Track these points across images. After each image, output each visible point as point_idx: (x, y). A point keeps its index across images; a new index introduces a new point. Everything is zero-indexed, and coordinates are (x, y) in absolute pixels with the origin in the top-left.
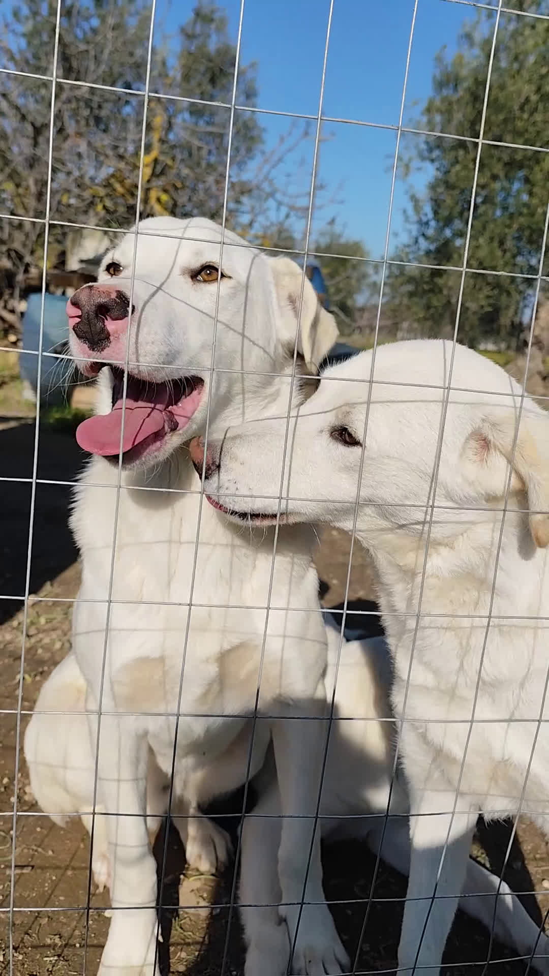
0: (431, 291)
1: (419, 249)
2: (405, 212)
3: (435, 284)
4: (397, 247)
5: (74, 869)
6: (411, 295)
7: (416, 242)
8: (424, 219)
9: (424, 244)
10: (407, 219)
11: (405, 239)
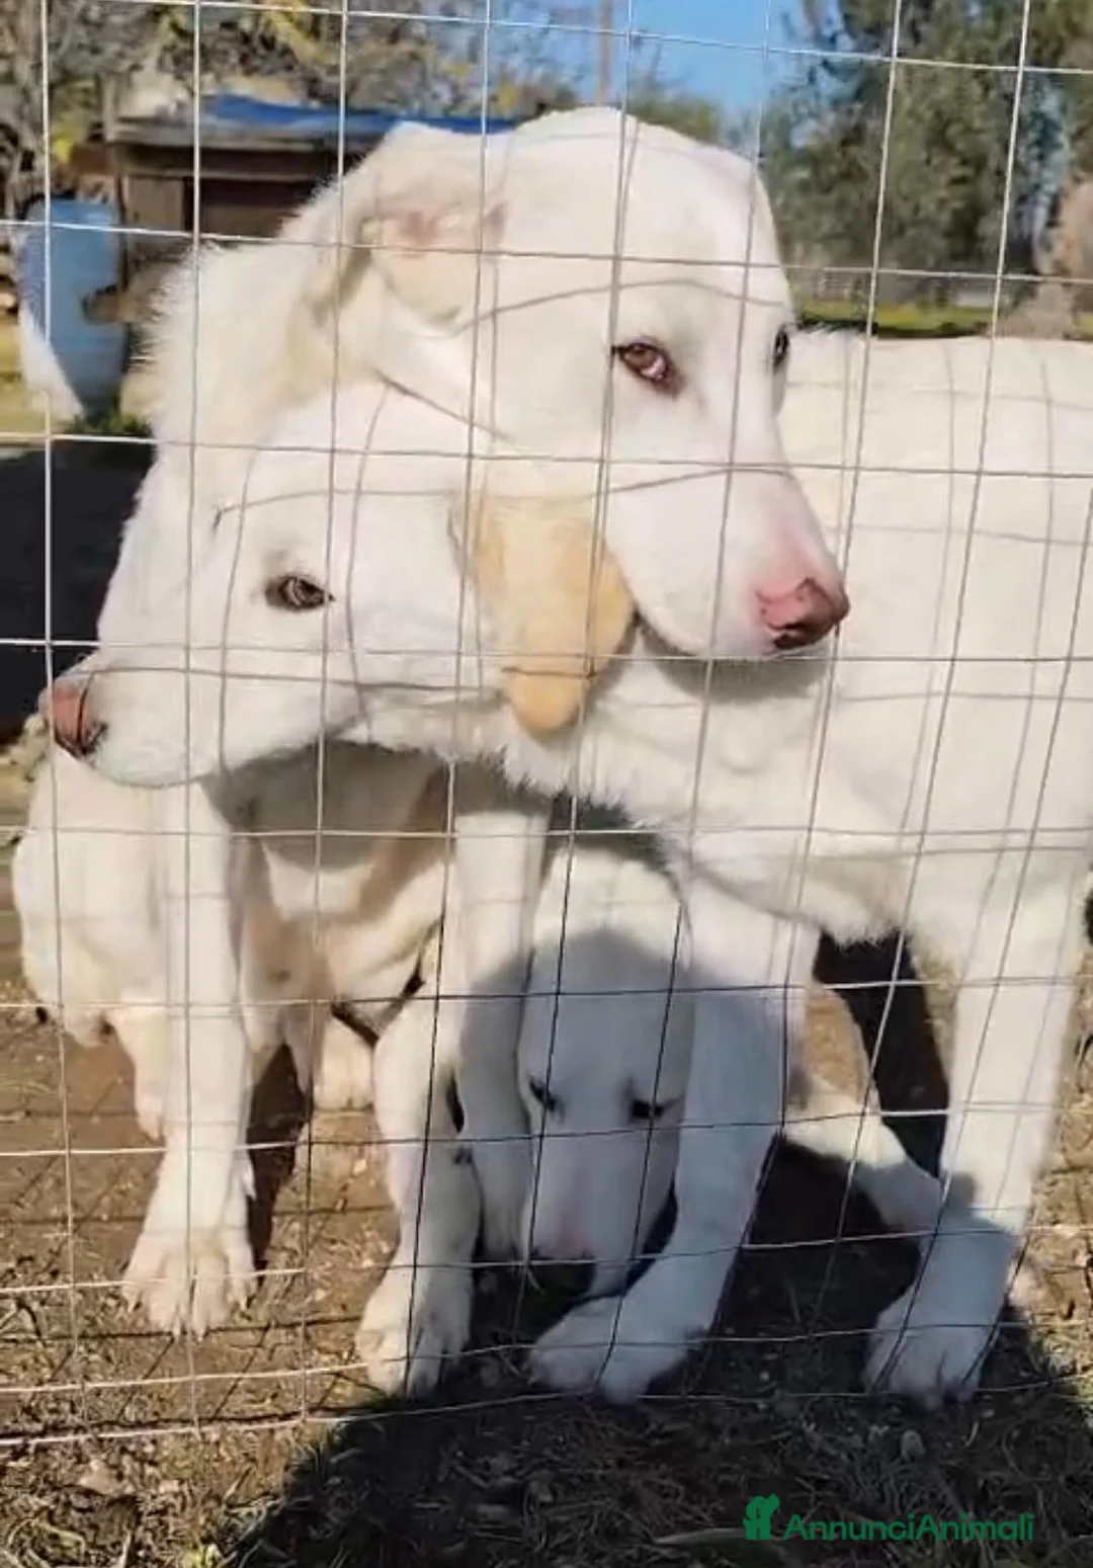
0: (846, 176)
1: (818, 96)
2: (786, 18)
3: (853, 162)
4: (773, 93)
5: (103, 1115)
6: (804, 187)
7: (812, 79)
8: (827, 32)
9: (828, 85)
10: (790, 33)
11: (787, 72)
